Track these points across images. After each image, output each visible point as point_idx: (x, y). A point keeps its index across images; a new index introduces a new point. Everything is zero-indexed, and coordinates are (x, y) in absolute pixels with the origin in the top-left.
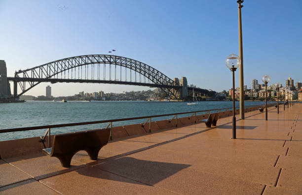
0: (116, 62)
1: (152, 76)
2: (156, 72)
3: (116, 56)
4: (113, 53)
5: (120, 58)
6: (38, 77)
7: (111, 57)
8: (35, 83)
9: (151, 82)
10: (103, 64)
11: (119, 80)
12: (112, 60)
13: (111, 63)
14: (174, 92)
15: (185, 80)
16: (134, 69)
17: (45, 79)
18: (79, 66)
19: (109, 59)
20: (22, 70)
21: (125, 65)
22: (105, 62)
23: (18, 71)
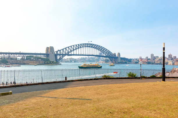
5: (92, 44)
7: (88, 44)
15: (119, 54)
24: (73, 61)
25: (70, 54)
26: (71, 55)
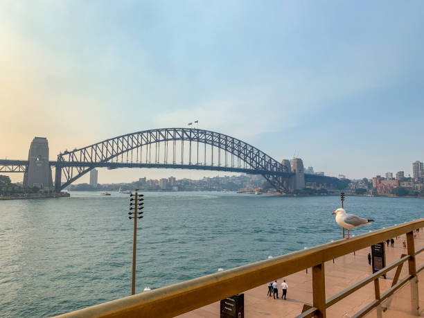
0: (198, 138)
1: (250, 157)
3: (198, 130)
4: (194, 126)
5: (204, 132)
6: (90, 161)
7: (191, 130)
8: (86, 168)
9: (249, 167)
10: (180, 141)
11: (203, 164)
12: (193, 135)
13: (191, 139)
14: (283, 182)
15: (299, 162)
16: (224, 147)
17: (100, 163)
18: (147, 144)
19: (188, 133)
20: (69, 151)
21: (211, 142)
22: (182, 139)
23: (63, 153)
24: (175, 188)
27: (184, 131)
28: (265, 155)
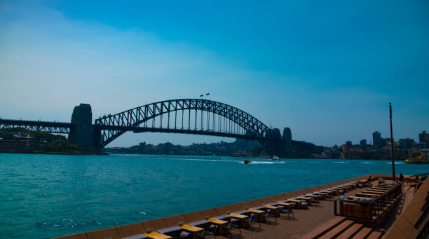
0: (209, 108)
2: (254, 121)
9: (245, 133)
12: (204, 106)
19: (201, 104)
20: (106, 115)
21: (218, 112)
22: (196, 108)
23: (102, 117)
25: (142, 125)
26: (145, 130)
27: (197, 101)
28: (262, 124)
